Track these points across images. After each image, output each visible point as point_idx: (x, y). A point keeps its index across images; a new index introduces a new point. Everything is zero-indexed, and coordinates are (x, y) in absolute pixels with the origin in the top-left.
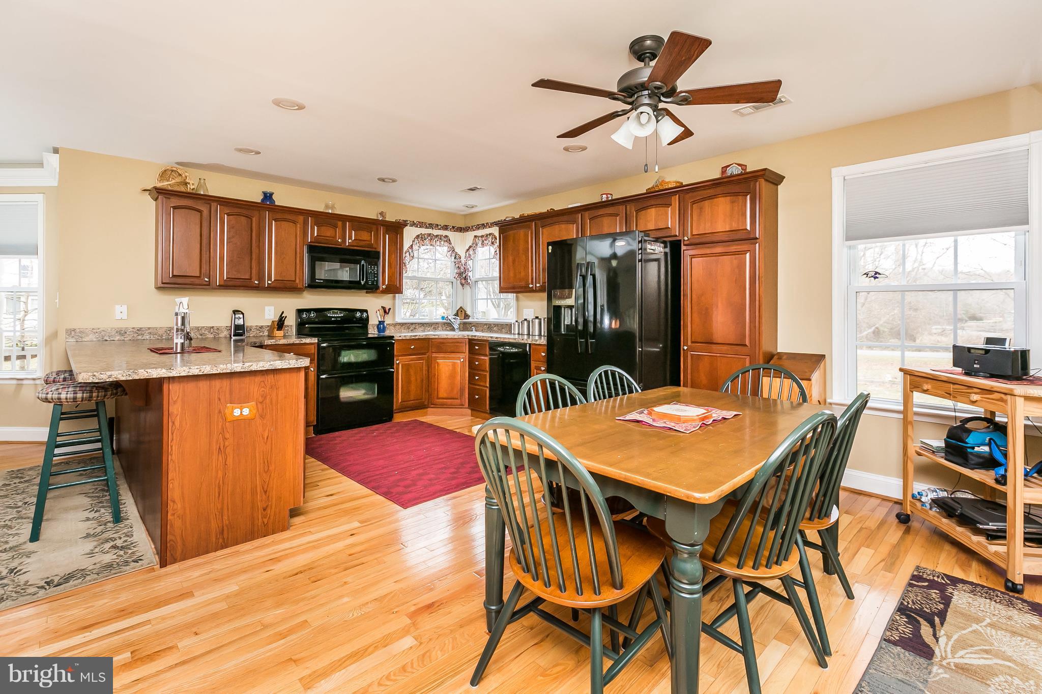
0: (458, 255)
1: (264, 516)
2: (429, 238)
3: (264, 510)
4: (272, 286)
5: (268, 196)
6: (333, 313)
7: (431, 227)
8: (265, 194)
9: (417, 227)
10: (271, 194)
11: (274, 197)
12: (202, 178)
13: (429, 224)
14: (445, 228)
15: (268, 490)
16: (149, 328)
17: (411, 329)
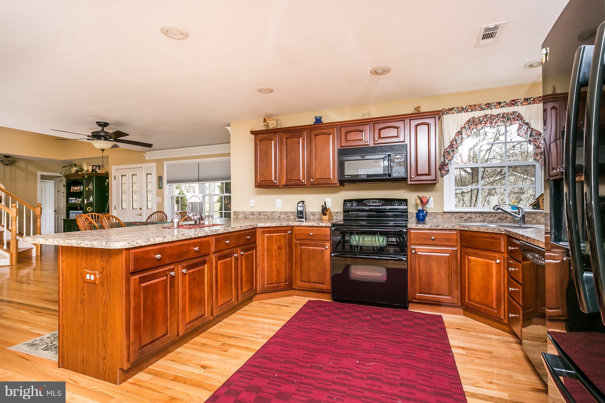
0: (535, 131)
1: (104, 364)
2: (485, 120)
3: (104, 359)
4: (314, 183)
5: (318, 120)
6: (373, 202)
7: (489, 107)
8: (316, 118)
9: (467, 111)
10: (321, 118)
11: (322, 120)
12: (279, 119)
13: (486, 105)
14: (514, 103)
15: (106, 344)
16: (264, 212)
17: (465, 218)
